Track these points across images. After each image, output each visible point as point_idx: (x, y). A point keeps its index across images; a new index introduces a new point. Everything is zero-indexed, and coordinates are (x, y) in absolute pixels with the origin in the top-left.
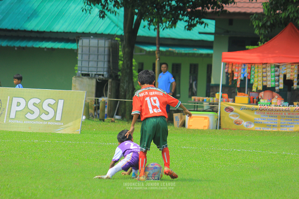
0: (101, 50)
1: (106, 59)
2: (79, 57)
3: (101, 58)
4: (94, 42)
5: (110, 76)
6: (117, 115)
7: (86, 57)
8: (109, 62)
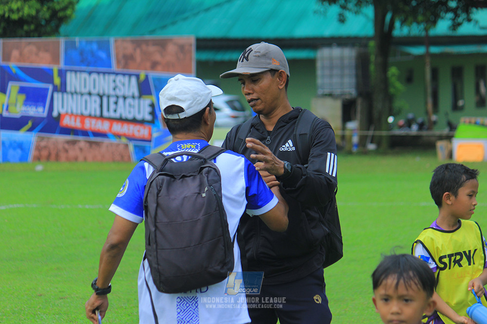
0: (346, 62)
1: (353, 72)
2: (319, 72)
3: (347, 72)
4: (336, 52)
5: (360, 94)
6: (372, 142)
7: (327, 72)
8: (357, 76)
